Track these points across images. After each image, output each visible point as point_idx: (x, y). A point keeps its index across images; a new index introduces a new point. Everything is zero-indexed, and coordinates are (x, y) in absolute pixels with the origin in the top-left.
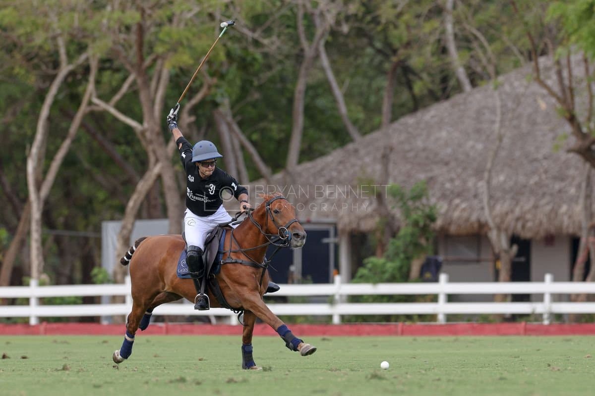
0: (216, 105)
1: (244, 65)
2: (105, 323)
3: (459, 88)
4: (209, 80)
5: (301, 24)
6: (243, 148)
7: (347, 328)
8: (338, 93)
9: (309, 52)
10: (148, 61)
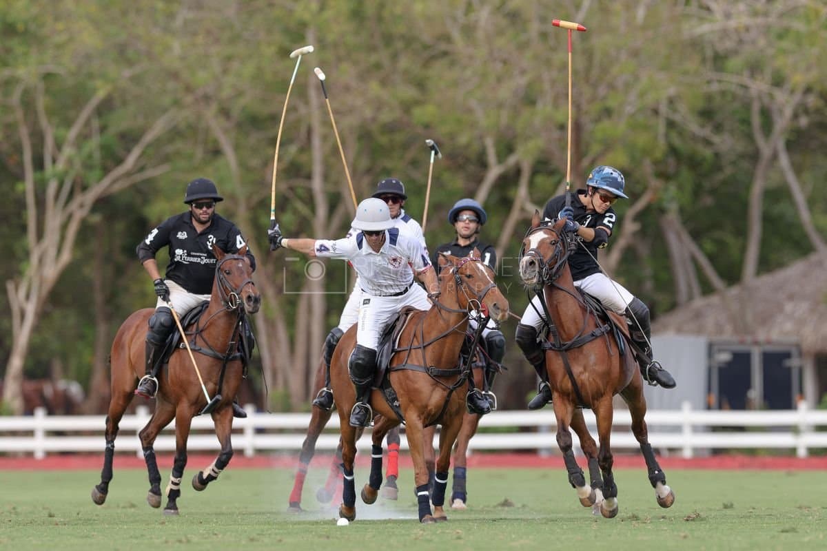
0: (662, 211)
1: (694, 163)
2: (544, 455)
4: (655, 183)
5: (756, 120)
6: (694, 260)
7: (815, 461)
8: (800, 197)
9: (766, 152)
10: (585, 163)
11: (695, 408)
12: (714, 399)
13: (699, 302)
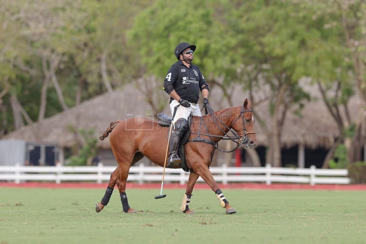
0: (10, 96)
3: (106, 91)
4: (8, 86)
5: (45, 65)
9: (48, 76)
11: (21, 165)
12: (28, 162)
13: (23, 128)
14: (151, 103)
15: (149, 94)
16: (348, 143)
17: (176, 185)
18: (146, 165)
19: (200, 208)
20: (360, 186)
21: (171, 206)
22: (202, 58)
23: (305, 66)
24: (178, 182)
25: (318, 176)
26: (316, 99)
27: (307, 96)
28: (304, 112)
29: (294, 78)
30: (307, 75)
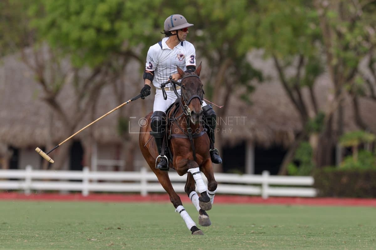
14: (42, 82)
15: (40, 69)
16: (314, 141)
17: (77, 196)
18: (34, 168)
19: (109, 229)
20: (330, 200)
21: (69, 225)
22: (112, 22)
23: (256, 35)
24: (80, 192)
25: (272, 186)
26: (270, 79)
27: (258, 75)
28: (253, 97)
29: (240, 50)
30: (258, 46)
